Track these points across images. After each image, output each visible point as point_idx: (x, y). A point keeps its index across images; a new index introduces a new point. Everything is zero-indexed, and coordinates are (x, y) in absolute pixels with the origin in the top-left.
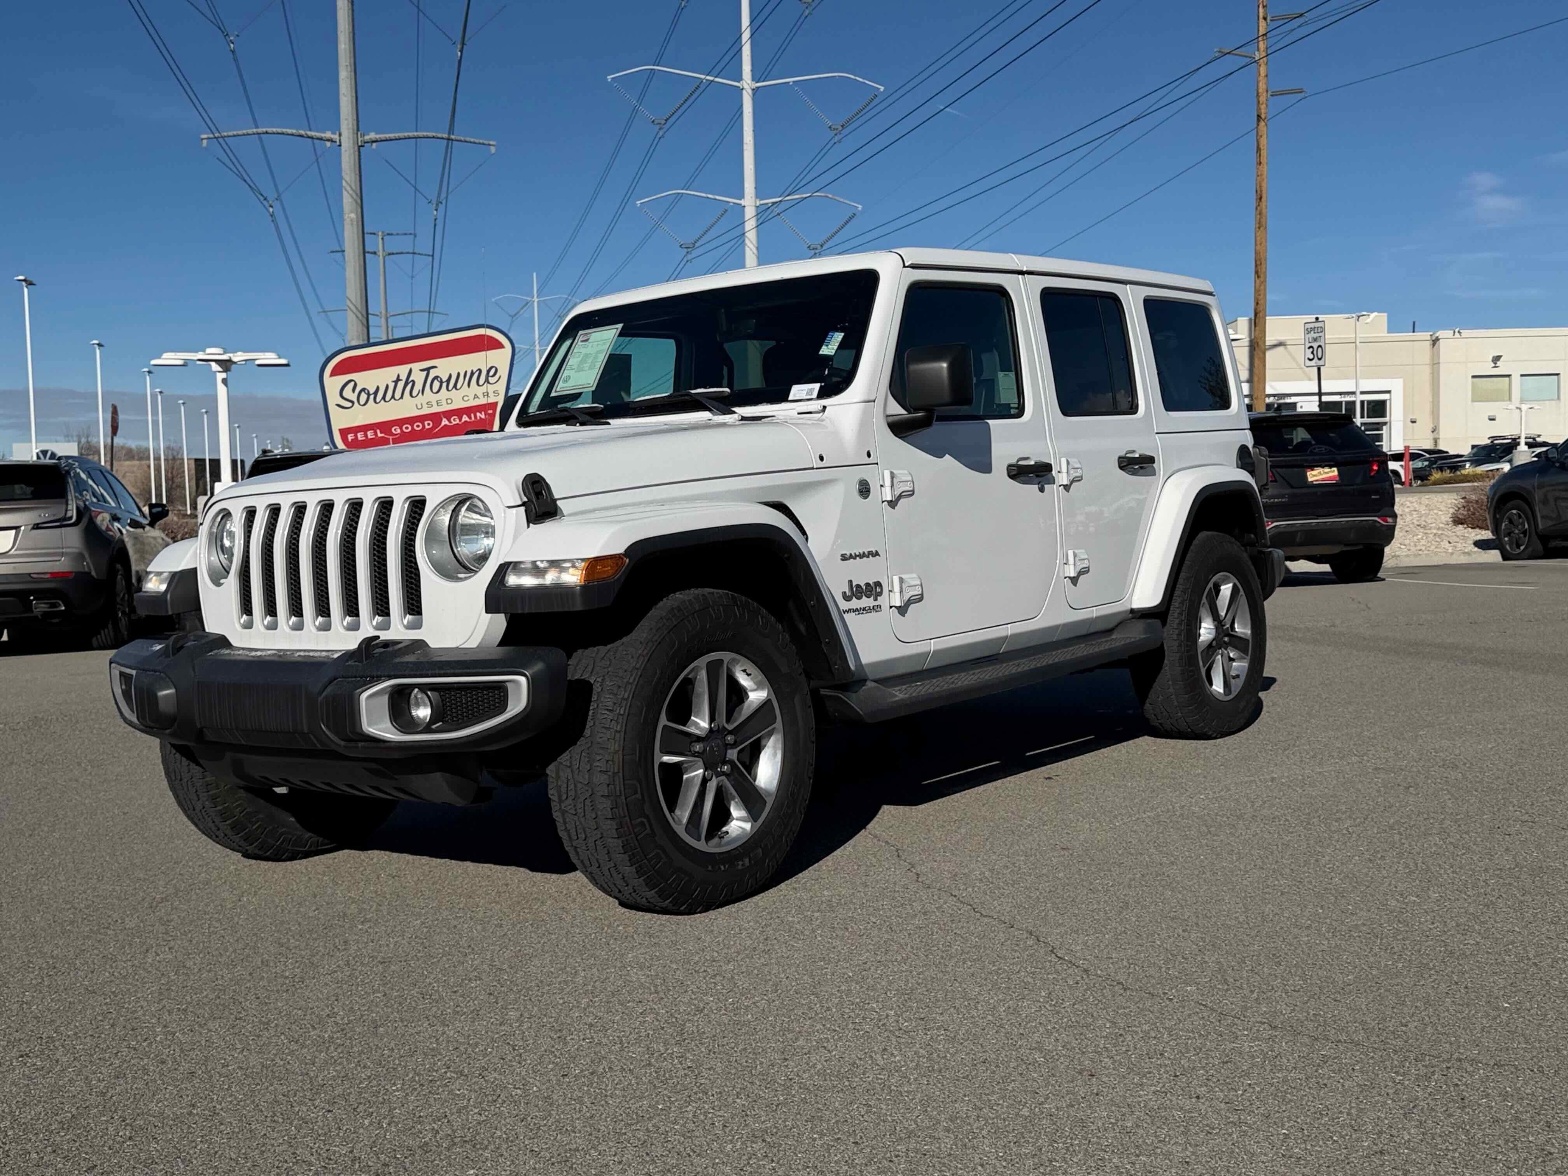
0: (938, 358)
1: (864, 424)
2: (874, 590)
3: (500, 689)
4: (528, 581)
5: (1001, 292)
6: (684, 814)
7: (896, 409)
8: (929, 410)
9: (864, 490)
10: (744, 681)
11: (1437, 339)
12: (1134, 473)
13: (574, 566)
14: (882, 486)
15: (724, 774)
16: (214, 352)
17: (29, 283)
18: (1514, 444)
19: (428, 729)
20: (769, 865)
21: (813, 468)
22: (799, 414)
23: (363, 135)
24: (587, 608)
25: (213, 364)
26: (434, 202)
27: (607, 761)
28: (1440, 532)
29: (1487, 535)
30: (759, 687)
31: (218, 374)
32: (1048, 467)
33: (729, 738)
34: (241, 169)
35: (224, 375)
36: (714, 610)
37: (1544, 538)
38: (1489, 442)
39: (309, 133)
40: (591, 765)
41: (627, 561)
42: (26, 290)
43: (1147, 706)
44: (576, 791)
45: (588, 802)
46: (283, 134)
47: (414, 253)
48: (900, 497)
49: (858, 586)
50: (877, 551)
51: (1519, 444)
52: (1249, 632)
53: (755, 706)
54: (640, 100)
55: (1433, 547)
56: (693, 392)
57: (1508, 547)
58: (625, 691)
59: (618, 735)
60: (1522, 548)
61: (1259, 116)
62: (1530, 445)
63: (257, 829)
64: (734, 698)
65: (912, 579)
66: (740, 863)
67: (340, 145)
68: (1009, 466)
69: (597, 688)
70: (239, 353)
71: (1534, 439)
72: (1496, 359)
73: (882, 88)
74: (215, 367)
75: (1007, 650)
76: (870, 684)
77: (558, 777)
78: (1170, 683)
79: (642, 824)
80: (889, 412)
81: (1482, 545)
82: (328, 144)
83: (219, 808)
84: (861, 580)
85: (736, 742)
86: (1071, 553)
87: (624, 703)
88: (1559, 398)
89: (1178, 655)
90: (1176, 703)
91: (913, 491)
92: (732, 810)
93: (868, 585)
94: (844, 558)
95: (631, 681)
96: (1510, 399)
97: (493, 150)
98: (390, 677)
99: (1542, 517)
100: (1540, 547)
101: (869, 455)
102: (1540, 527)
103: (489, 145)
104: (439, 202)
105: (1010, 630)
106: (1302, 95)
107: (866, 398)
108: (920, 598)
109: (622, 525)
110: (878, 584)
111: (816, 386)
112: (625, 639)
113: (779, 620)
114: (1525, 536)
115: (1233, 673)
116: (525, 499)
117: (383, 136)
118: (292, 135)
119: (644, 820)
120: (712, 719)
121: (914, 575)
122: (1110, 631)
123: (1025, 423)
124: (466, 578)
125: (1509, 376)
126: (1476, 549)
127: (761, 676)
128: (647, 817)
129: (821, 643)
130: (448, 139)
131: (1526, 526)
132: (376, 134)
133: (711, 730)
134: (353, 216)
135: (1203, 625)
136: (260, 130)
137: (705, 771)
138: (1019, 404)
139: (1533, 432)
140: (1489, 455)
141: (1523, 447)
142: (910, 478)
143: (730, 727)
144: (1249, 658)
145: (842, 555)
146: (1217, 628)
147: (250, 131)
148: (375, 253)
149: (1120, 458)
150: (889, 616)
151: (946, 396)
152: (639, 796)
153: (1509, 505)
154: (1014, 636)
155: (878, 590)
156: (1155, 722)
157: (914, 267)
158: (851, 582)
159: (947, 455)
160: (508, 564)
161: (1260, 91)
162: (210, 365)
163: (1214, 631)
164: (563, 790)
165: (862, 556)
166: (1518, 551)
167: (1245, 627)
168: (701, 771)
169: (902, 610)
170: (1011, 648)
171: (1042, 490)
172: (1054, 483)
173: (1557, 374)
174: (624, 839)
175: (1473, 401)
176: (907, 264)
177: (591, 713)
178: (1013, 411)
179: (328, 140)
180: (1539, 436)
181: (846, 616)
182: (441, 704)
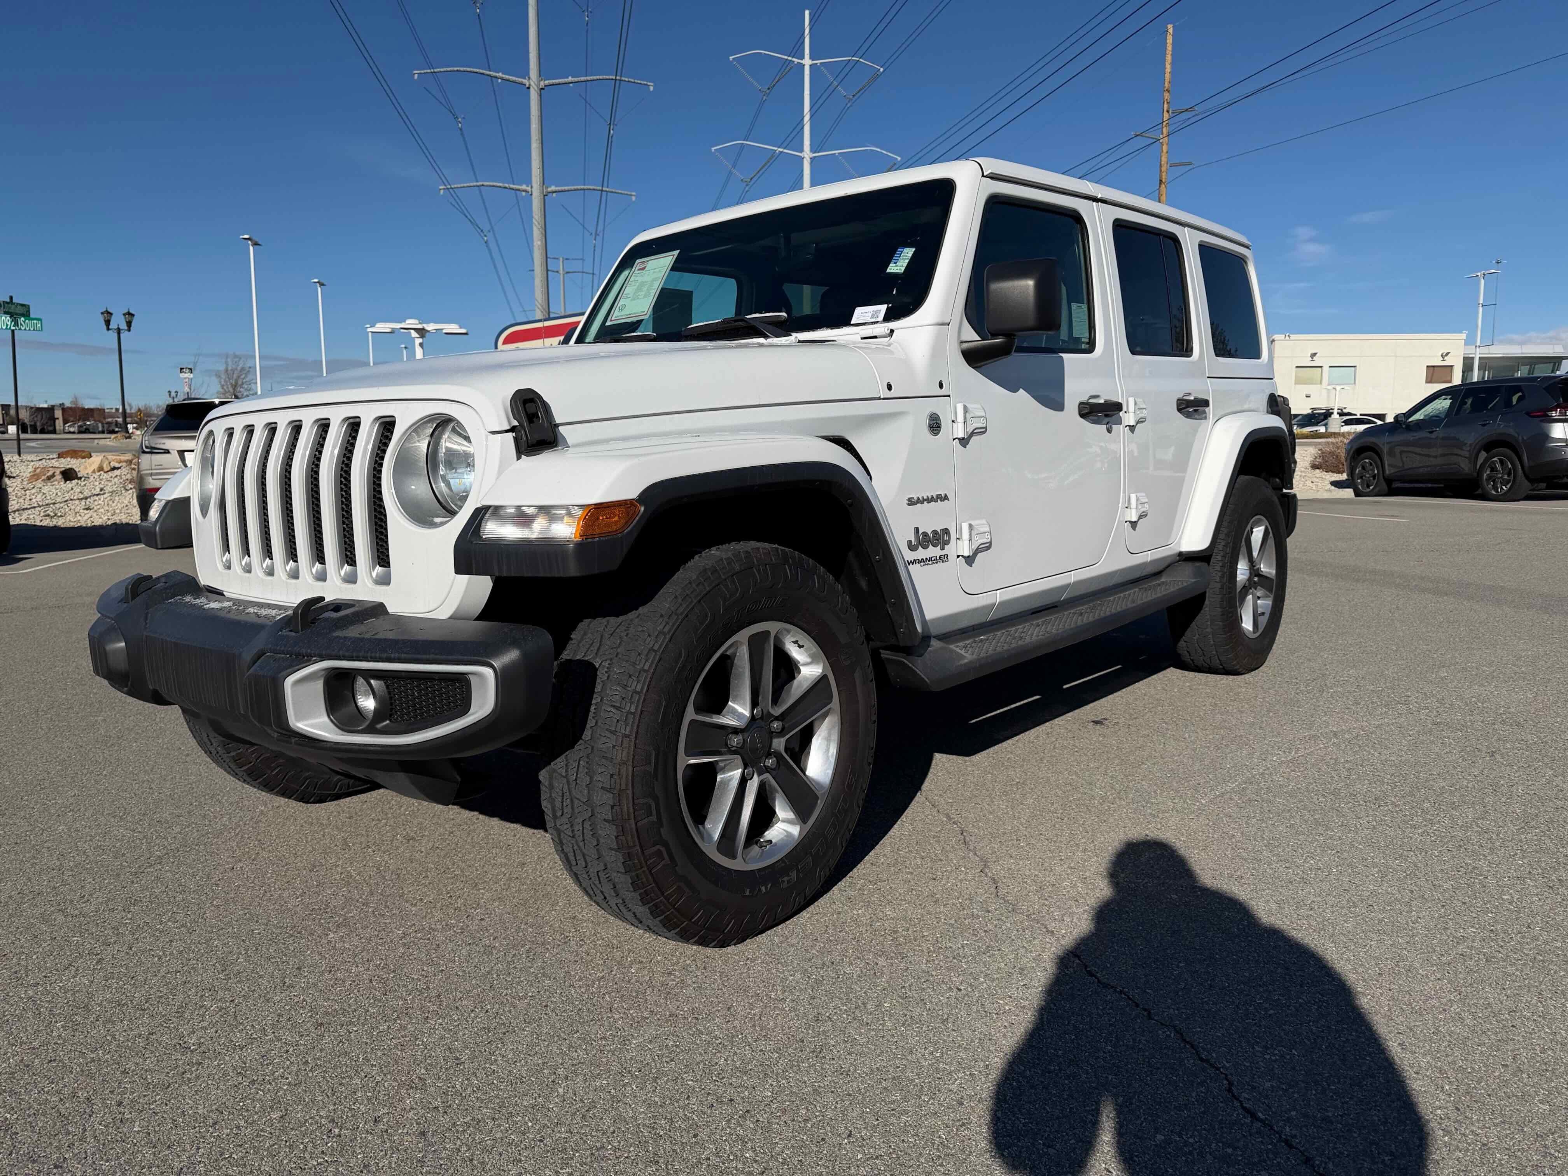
0: (1023, 274)
1: (936, 352)
2: (940, 538)
3: (462, 683)
4: (510, 532)
5: (1076, 218)
6: (715, 826)
7: (971, 335)
8: (1009, 335)
9: (935, 425)
10: (796, 654)
11: (1273, 341)
12: (1188, 416)
13: (569, 514)
14: (953, 421)
15: (767, 770)
16: (411, 323)
17: (322, 285)
18: (1328, 414)
19: (371, 730)
20: (820, 875)
21: (879, 398)
22: (862, 338)
23: (547, 188)
24: (584, 574)
25: (412, 331)
26: (594, 234)
27: (612, 776)
28: (1303, 474)
29: (1344, 477)
30: (814, 660)
31: (416, 339)
32: (1118, 407)
33: (776, 725)
34: (463, 208)
35: (421, 340)
36: (759, 571)
37: (1389, 481)
38: (1310, 411)
39: (512, 186)
40: (591, 778)
41: (642, 509)
42: (319, 289)
43: (1182, 644)
44: (573, 808)
45: (587, 825)
46: (493, 186)
47: (583, 272)
48: (972, 434)
49: (925, 534)
50: (946, 495)
51: (1332, 413)
52: (1274, 572)
53: (806, 686)
54: (734, 166)
55: (1301, 485)
56: (748, 317)
57: (1360, 487)
58: (638, 682)
59: (626, 740)
60: (1371, 488)
61: (1161, 181)
62: (1341, 414)
63: (277, 774)
64: (783, 674)
65: (981, 525)
66: (786, 879)
67: (531, 195)
68: (1081, 404)
69: (602, 676)
70: (432, 324)
71: (1342, 410)
72: (1313, 355)
73: (899, 159)
74: (414, 334)
75: (1069, 597)
76: (935, 644)
77: (551, 787)
78: (1209, 623)
79: (659, 853)
80: (964, 338)
81: (1337, 484)
82: (524, 194)
83: (232, 754)
84: (927, 528)
85: (783, 729)
86: (1133, 497)
87: (636, 697)
88: (1355, 383)
89: (1220, 596)
90: (1212, 643)
91: (986, 428)
92: (777, 810)
93: (935, 532)
94: (911, 502)
95: (646, 667)
96: (1321, 383)
97: (634, 198)
98: (323, 658)
99: (1389, 465)
100: (1385, 487)
101: (941, 386)
102: (1387, 472)
103: (631, 195)
104: (597, 234)
105: (1073, 578)
106: (1191, 167)
107: (940, 321)
108: (988, 547)
109: (636, 460)
110: (946, 531)
111: (883, 308)
112: (641, 610)
113: (837, 578)
114: (1374, 479)
115: (1260, 611)
116: (516, 423)
117: (560, 188)
118: (500, 187)
119: (663, 849)
120: (754, 704)
121: (984, 521)
122: (1158, 574)
123: (1097, 359)
124: (442, 524)
125: (1321, 367)
126: (1333, 488)
127: (815, 648)
128: (666, 845)
129: (886, 603)
130: (602, 191)
131: (1376, 472)
132: (556, 186)
133: (753, 717)
134: (539, 243)
135: (1239, 566)
136: (478, 184)
137: (745, 769)
138: (1090, 338)
139: (1342, 406)
140: (1310, 420)
141: (1335, 416)
142: (983, 414)
143: (777, 711)
144: (1272, 596)
145: (909, 499)
146: (1250, 569)
147: (472, 184)
148: (557, 272)
149: (1178, 400)
150: (955, 565)
151: (1031, 318)
152: (654, 818)
153: (1363, 455)
154: (1077, 583)
155: (946, 538)
156: (1186, 658)
157: (994, 177)
158: (917, 530)
159: (1021, 390)
160: (486, 508)
161: (1163, 163)
162: (410, 333)
163: (1248, 571)
164: (558, 804)
165: (930, 500)
166: (1368, 490)
167: (1270, 567)
168: (740, 771)
169: (970, 560)
170: (1072, 595)
171: (1109, 431)
172: (1121, 424)
173: (1355, 367)
174: (634, 874)
175: (1296, 383)
176: (985, 174)
177: (593, 708)
178: (1084, 346)
179: (523, 191)
180: (1345, 408)
181: (911, 567)
182: (387, 696)
